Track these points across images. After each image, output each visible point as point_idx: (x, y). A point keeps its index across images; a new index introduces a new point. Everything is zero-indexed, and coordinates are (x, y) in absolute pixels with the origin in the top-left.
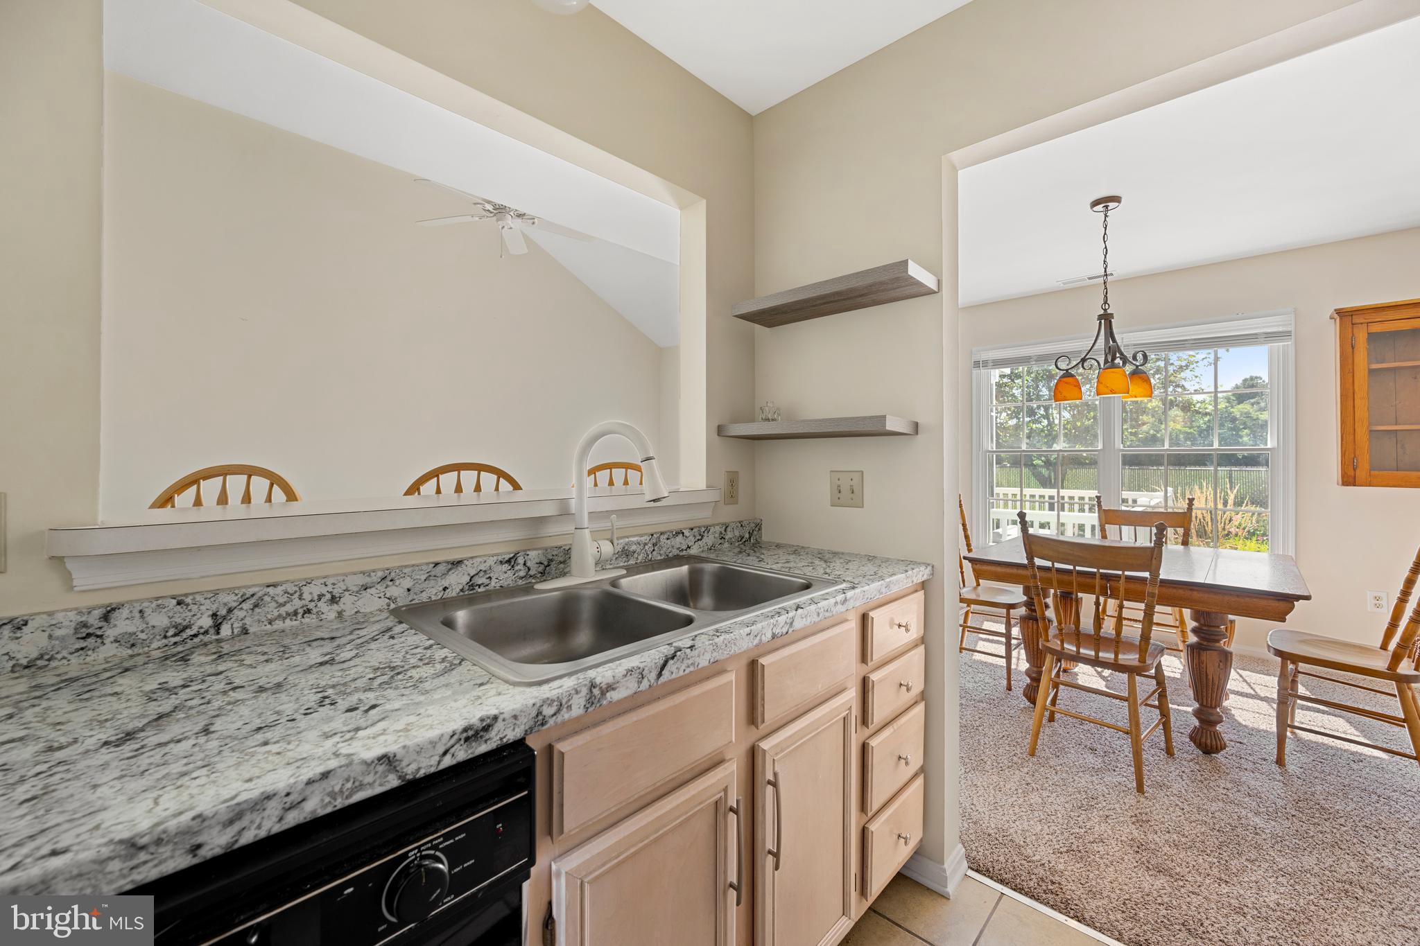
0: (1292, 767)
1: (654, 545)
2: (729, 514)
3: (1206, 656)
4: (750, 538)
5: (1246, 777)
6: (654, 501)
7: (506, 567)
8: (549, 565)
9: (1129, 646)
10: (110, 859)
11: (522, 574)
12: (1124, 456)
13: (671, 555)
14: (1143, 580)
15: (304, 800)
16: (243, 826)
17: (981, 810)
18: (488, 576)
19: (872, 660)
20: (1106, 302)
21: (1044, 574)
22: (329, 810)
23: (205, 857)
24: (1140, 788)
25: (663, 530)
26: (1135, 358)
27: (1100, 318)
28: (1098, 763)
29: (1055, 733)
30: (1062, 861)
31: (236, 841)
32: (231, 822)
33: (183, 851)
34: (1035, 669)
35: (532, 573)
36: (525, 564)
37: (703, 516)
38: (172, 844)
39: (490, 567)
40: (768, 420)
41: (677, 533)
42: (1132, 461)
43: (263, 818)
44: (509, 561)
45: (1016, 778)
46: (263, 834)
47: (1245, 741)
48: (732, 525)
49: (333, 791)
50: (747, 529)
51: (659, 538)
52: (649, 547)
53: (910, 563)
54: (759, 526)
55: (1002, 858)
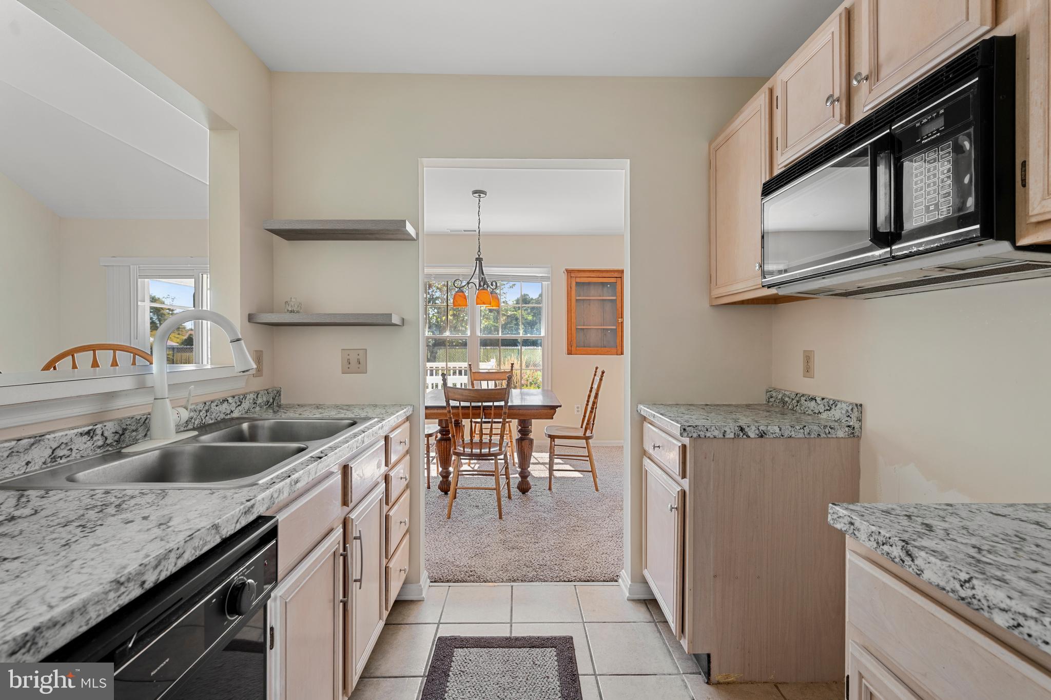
0: (553, 490)
1: (207, 411)
2: (257, 384)
3: (524, 443)
4: (273, 402)
5: (539, 499)
6: (243, 372)
7: (86, 438)
8: (123, 434)
9: (495, 445)
10: (110, 591)
11: (100, 443)
12: (481, 339)
13: (219, 419)
14: (501, 406)
15: (184, 552)
16: (160, 570)
17: (429, 553)
18: (69, 448)
19: (390, 464)
20: (479, 251)
21: (455, 411)
22: (194, 558)
23: (146, 589)
24: (500, 517)
25: (212, 398)
26: (492, 285)
27: (477, 259)
28: (480, 511)
29: (458, 504)
30: (473, 561)
31: (158, 579)
32: (156, 567)
33: (138, 585)
34: (445, 471)
35: (108, 442)
36: (102, 435)
37: (239, 387)
38: (133, 581)
39: (71, 439)
40: (291, 312)
41: (224, 401)
42: (485, 343)
43: (168, 564)
44: (88, 433)
45: (444, 531)
46: (168, 574)
47: (537, 484)
48: (262, 393)
49: (195, 547)
50: (272, 395)
51: (210, 405)
52: (203, 414)
53: (401, 406)
54: (279, 393)
55: (446, 571)
